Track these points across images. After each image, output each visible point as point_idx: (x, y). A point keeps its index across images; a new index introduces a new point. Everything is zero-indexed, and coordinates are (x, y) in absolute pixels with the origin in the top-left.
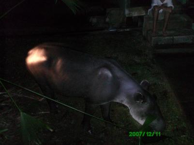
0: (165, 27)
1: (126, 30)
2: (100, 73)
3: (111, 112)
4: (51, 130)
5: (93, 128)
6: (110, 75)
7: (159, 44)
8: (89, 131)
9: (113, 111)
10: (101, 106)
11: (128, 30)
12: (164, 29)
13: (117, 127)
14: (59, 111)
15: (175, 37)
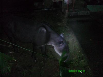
0: (73, 7)
1: (53, 9)
2: (40, 30)
3: (46, 51)
4: (16, 60)
5: (37, 59)
6: (45, 30)
7: (70, 16)
8: (35, 61)
9: (47, 50)
10: (41, 47)
11: (54, 9)
12: (73, 8)
13: (49, 58)
14: (19, 52)
15: (78, 12)
